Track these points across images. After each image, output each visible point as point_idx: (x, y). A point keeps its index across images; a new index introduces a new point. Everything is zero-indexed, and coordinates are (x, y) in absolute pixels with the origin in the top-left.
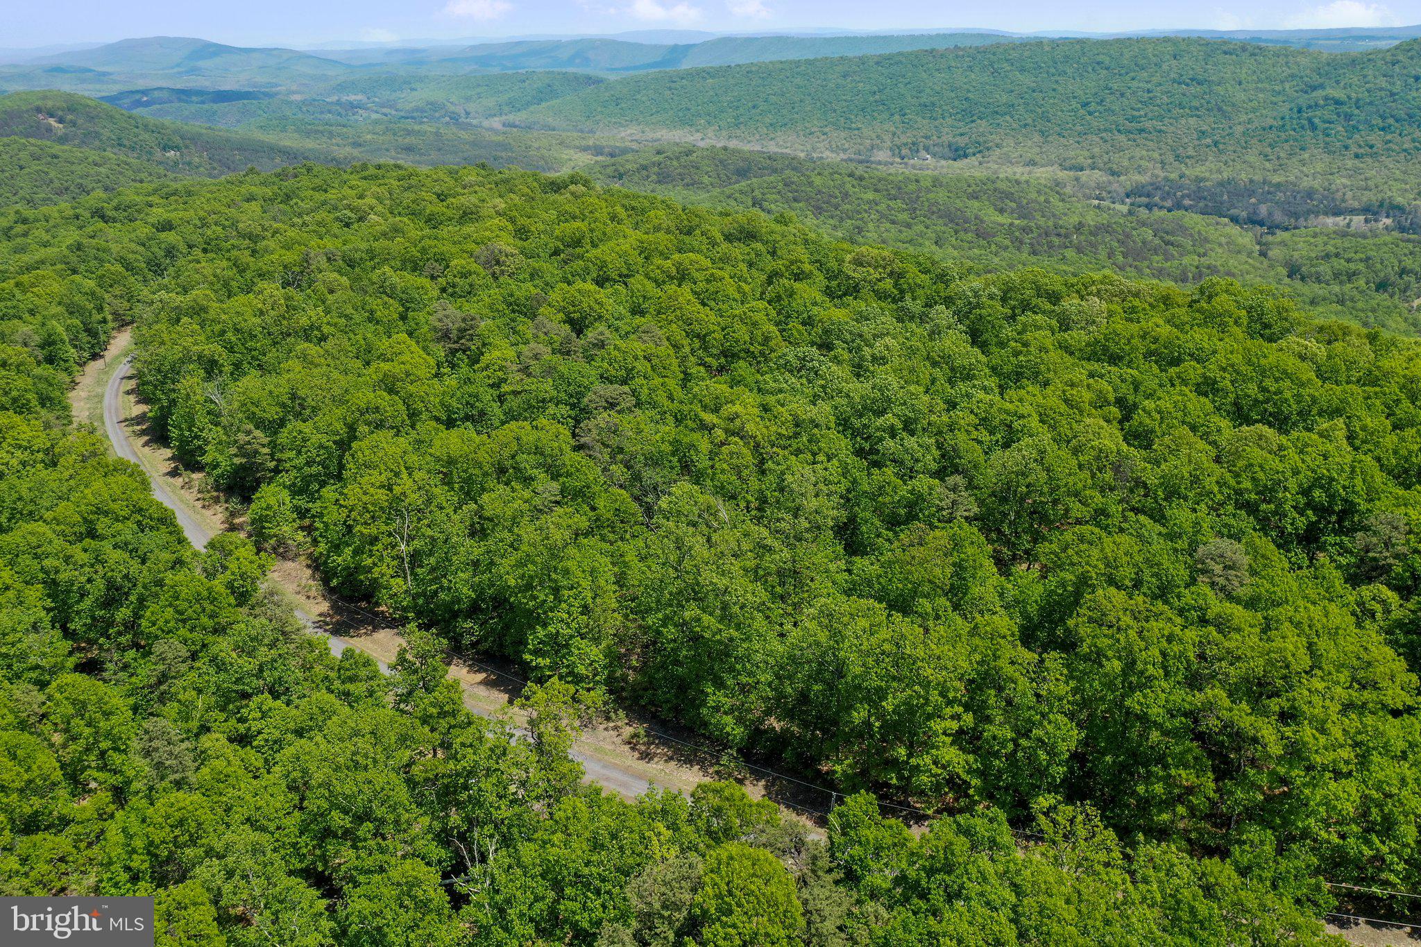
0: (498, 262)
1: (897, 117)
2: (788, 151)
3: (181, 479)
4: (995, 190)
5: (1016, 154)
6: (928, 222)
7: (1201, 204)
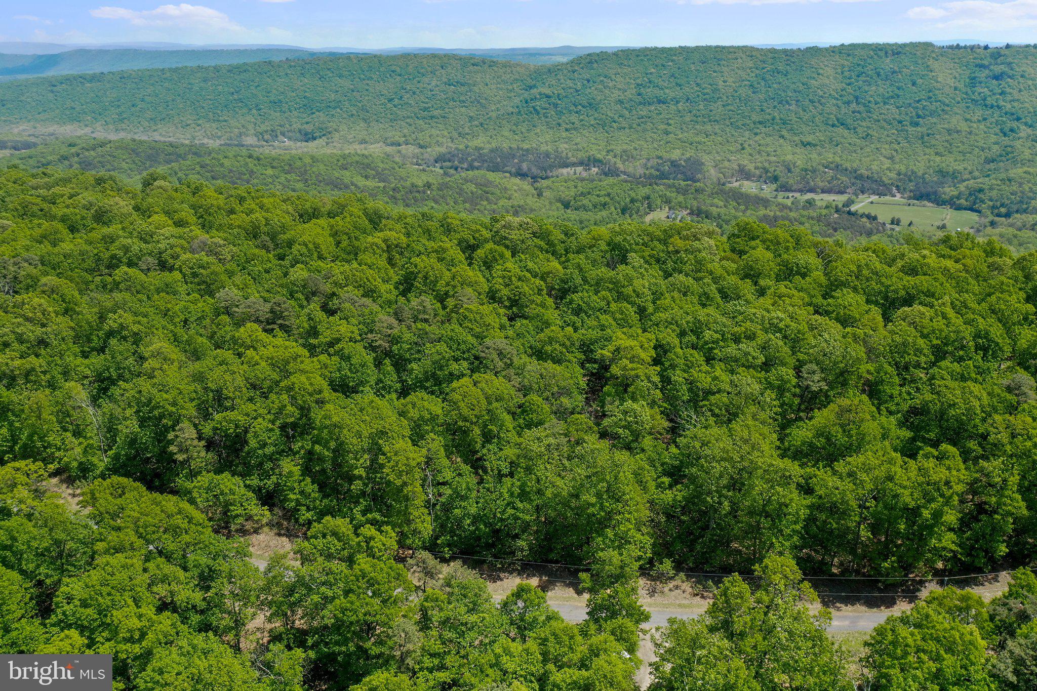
1: (254, 111)
5: (351, 136)
7: (486, 165)
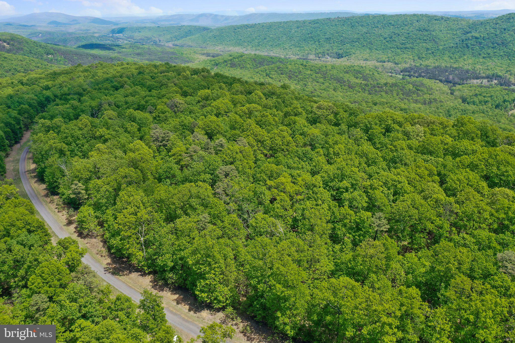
0: (176, 106)
1: (317, 43)
2: (278, 55)
3: (49, 199)
4: (354, 70)
5: (361, 56)
6: (330, 82)
7: (428, 75)
